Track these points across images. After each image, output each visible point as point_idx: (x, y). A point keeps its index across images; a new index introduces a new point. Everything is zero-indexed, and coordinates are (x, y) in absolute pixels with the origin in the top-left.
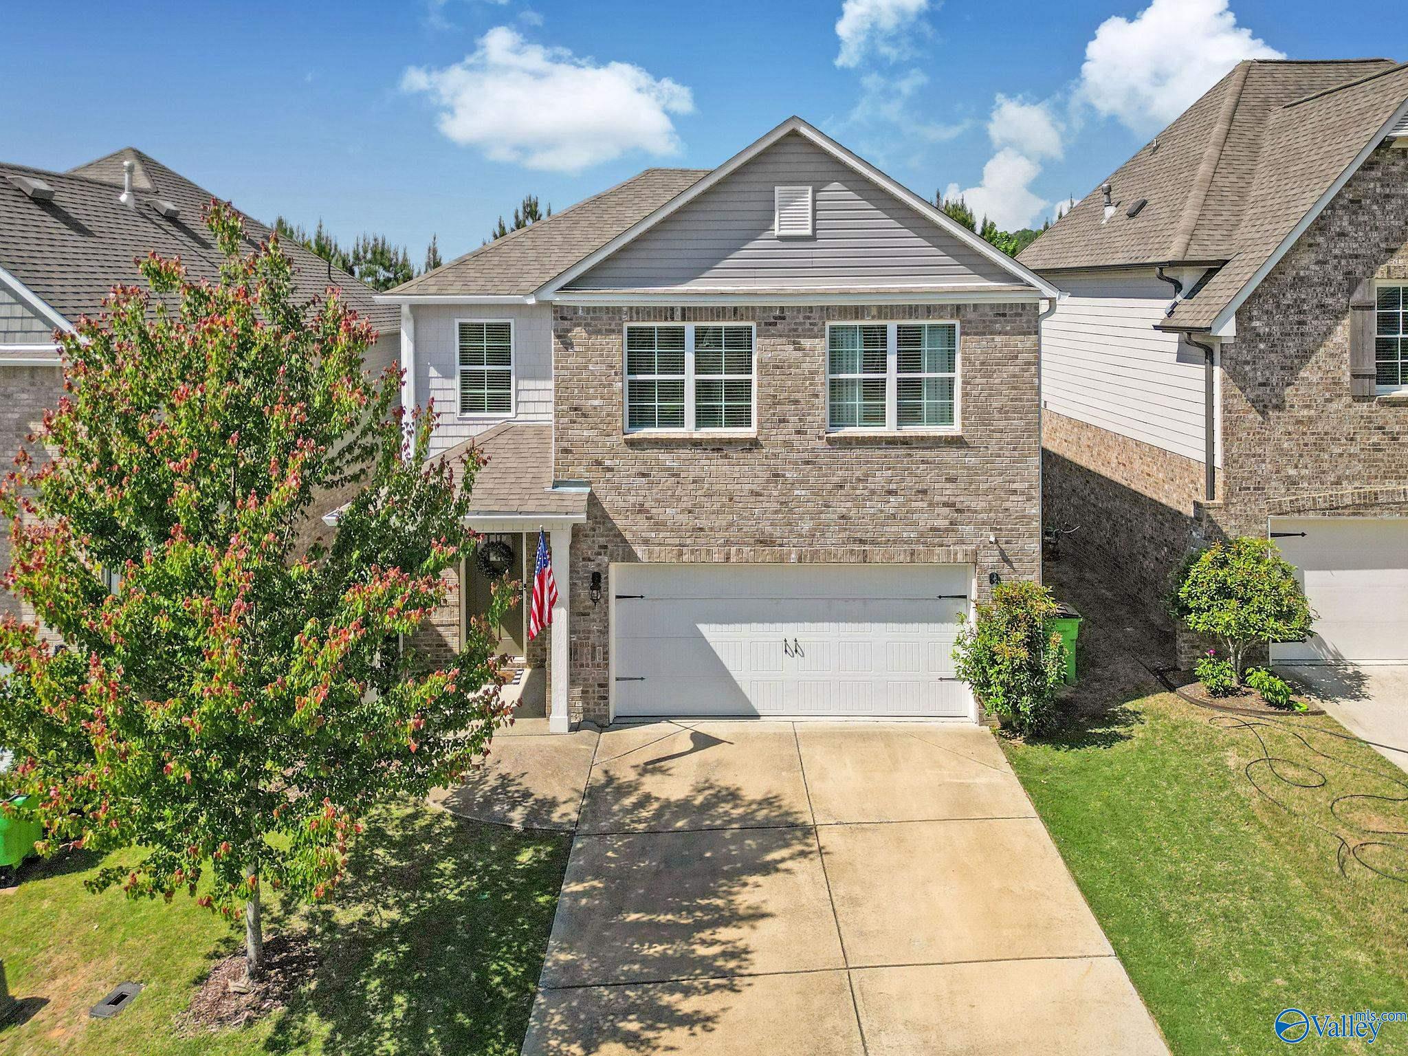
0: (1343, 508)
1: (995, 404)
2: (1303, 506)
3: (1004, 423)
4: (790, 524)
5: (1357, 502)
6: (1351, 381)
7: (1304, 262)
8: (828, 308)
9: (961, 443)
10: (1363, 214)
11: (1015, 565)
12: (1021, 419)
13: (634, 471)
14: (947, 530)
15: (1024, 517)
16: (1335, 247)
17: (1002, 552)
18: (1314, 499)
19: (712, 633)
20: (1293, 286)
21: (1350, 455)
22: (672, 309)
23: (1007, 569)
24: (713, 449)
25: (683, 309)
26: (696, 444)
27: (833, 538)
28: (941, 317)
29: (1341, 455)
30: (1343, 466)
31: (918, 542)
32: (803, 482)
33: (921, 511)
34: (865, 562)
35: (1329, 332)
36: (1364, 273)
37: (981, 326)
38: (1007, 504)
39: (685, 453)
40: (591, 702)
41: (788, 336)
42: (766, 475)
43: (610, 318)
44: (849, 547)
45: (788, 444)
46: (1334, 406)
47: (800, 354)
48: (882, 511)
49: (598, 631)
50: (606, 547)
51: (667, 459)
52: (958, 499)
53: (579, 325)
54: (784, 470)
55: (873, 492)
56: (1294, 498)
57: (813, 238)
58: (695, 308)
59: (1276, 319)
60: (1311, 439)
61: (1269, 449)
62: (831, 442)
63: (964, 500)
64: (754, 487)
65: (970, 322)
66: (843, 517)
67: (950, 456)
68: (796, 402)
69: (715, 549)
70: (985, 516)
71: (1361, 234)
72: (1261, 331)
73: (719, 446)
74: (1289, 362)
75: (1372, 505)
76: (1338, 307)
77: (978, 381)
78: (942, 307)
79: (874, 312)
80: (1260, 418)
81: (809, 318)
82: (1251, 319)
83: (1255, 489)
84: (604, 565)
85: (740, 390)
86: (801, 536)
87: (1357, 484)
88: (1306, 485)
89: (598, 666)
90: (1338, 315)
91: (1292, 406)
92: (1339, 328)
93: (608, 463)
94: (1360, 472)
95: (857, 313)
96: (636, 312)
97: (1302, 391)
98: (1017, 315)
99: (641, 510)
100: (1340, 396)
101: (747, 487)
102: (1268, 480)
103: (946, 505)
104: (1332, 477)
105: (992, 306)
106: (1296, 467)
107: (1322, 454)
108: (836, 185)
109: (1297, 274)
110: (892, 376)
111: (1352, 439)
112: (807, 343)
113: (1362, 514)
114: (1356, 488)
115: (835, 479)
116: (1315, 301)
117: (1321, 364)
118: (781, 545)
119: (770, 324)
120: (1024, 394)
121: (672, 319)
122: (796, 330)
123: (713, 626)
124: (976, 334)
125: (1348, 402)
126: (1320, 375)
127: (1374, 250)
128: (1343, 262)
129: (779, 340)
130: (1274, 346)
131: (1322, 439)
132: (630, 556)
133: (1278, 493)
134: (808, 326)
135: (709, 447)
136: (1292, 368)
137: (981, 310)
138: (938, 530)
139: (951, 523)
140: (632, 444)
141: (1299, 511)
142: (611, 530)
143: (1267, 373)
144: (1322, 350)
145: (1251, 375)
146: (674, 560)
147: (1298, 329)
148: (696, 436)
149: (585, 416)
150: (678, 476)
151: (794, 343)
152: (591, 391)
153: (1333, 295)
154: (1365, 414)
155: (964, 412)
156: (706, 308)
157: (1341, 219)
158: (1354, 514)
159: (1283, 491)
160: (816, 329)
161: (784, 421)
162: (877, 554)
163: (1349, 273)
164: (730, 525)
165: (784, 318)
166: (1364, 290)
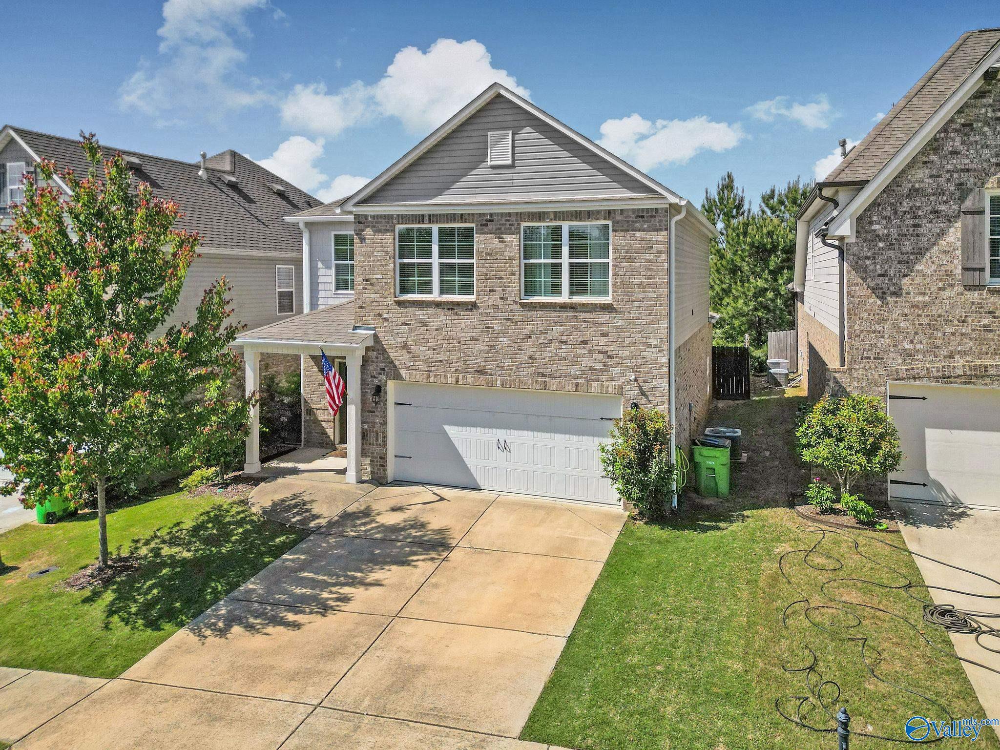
0: (955, 377)
1: (635, 282)
2: (918, 374)
3: (642, 295)
4: (496, 361)
5: (968, 373)
6: (962, 273)
7: (918, 177)
8: (521, 213)
9: (612, 309)
10: (975, 135)
11: (650, 398)
12: (655, 292)
13: (401, 321)
14: (601, 370)
15: (657, 363)
16: (948, 163)
17: (641, 388)
18: (928, 369)
19: (453, 432)
20: (909, 196)
21: (962, 334)
22: (423, 215)
23: (644, 401)
24: (449, 309)
25: (430, 215)
26: (438, 304)
27: (525, 372)
28: (597, 219)
29: (953, 334)
30: (955, 343)
31: (581, 378)
32: (504, 333)
33: (583, 356)
34: (545, 389)
35: (942, 233)
36: (975, 184)
37: (626, 225)
38: (644, 354)
39: (431, 311)
40: (376, 468)
41: (495, 233)
42: (481, 327)
43: (386, 222)
44: (536, 378)
45: (495, 307)
46: (947, 293)
47: (503, 245)
48: (557, 355)
49: (380, 423)
50: (384, 370)
51: (420, 313)
52: (609, 349)
53: (368, 227)
54: (492, 324)
55: (551, 341)
56: (909, 367)
57: (512, 166)
58: (437, 215)
59: (893, 222)
60: (926, 320)
61: (887, 326)
62: (523, 305)
63: (613, 350)
64: (474, 335)
65: (618, 222)
66: (531, 358)
67: (603, 317)
68: (501, 278)
69: (450, 375)
70: (628, 361)
71: (972, 152)
72: (881, 233)
73: (452, 307)
74: (905, 258)
75: (983, 376)
76: (950, 213)
77: (623, 264)
78: (598, 212)
79: (552, 216)
80: (879, 302)
81: (508, 221)
82: (871, 223)
83: (875, 358)
84: (383, 381)
85: (467, 271)
86: (503, 369)
87: (968, 358)
88: (920, 357)
89: (380, 445)
90: (950, 220)
91: (908, 293)
92: (952, 230)
93: (385, 315)
94: (971, 349)
95: (540, 217)
96: (403, 218)
97: (917, 280)
98: (652, 216)
99: (405, 347)
100: (952, 285)
101: (469, 334)
102: (887, 352)
103: (600, 352)
104: (945, 352)
105: (634, 211)
106: (912, 342)
107: (935, 332)
108: (528, 129)
109: (913, 186)
110: (565, 260)
111: (963, 321)
112: (507, 238)
113: (974, 384)
114: (968, 361)
115: (526, 332)
116: (929, 208)
117: (934, 259)
118: (491, 375)
119: (484, 225)
120: (657, 274)
121: (423, 222)
122: (500, 229)
123: (453, 427)
124: (622, 231)
125: (960, 290)
126: (934, 268)
127: (985, 165)
128: (955, 175)
129: (489, 236)
130: (891, 244)
131: (936, 320)
132: (398, 377)
133: (896, 363)
134: (508, 226)
135: (446, 307)
136: (908, 263)
137: (626, 213)
138: (596, 370)
139: (604, 366)
140: (400, 303)
141: (914, 378)
142: (387, 358)
143: (886, 266)
144: (936, 248)
145: (871, 267)
146: (424, 381)
147: (914, 231)
148: (439, 299)
149: (372, 285)
150: (426, 325)
151: (499, 238)
152: (376, 269)
153: (946, 202)
154: (976, 301)
155: (614, 286)
156: (444, 215)
157: (953, 140)
158: (966, 383)
159: (900, 361)
160: (513, 228)
161: (493, 291)
162: (553, 383)
163: (961, 184)
164: (458, 360)
165: (492, 221)
166: (974, 197)
